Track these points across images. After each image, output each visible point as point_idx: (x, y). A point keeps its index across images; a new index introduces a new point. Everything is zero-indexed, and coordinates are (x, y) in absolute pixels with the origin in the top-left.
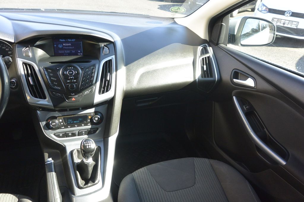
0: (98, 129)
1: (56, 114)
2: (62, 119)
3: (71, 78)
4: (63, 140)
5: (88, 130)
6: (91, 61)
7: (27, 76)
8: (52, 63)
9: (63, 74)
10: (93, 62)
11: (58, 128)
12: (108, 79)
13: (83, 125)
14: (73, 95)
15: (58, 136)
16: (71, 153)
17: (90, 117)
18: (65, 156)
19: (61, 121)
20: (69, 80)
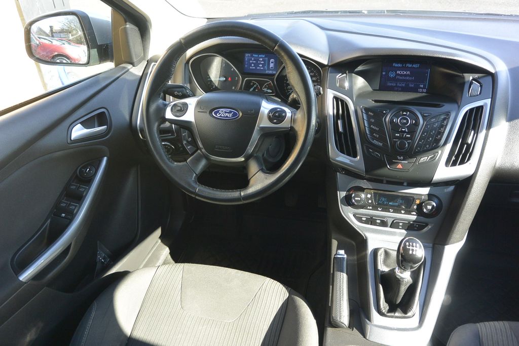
0: (427, 225)
1: (364, 184)
2: (371, 194)
3: (403, 130)
4: (366, 228)
5: (409, 223)
6: (443, 106)
7: (337, 117)
8: (376, 101)
9: (391, 121)
10: (447, 107)
11: (362, 207)
12: (469, 142)
13: (403, 212)
14: (400, 160)
15: (359, 219)
16: (375, 252)
17: (418, 202)
18: (364, 253)
19: (369, 196)
20: (398, 132)
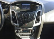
2: (22, 30)
6: (33, 11)
7: (12, 15)
12: (39, 18)
15: (20, 35)
